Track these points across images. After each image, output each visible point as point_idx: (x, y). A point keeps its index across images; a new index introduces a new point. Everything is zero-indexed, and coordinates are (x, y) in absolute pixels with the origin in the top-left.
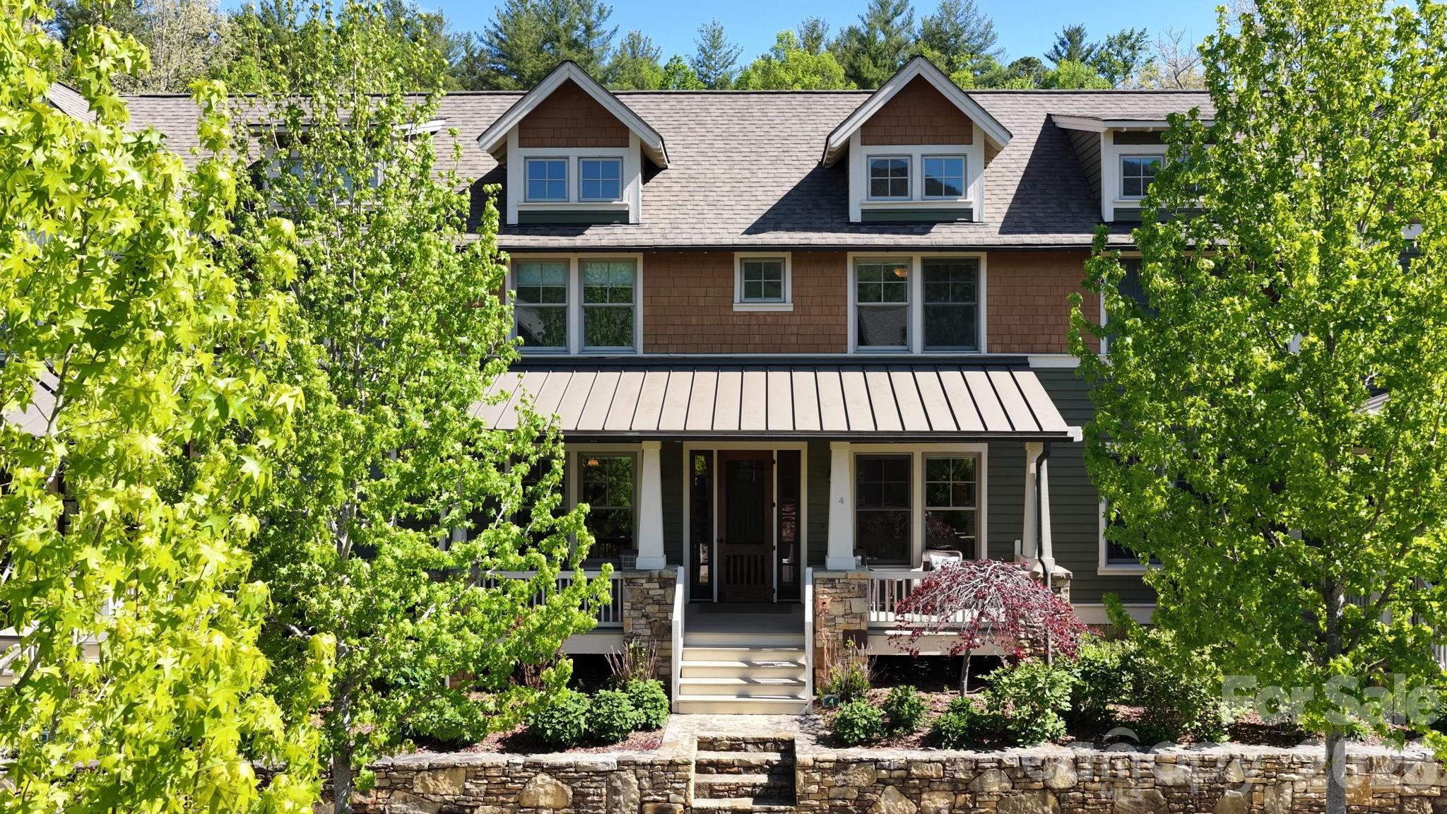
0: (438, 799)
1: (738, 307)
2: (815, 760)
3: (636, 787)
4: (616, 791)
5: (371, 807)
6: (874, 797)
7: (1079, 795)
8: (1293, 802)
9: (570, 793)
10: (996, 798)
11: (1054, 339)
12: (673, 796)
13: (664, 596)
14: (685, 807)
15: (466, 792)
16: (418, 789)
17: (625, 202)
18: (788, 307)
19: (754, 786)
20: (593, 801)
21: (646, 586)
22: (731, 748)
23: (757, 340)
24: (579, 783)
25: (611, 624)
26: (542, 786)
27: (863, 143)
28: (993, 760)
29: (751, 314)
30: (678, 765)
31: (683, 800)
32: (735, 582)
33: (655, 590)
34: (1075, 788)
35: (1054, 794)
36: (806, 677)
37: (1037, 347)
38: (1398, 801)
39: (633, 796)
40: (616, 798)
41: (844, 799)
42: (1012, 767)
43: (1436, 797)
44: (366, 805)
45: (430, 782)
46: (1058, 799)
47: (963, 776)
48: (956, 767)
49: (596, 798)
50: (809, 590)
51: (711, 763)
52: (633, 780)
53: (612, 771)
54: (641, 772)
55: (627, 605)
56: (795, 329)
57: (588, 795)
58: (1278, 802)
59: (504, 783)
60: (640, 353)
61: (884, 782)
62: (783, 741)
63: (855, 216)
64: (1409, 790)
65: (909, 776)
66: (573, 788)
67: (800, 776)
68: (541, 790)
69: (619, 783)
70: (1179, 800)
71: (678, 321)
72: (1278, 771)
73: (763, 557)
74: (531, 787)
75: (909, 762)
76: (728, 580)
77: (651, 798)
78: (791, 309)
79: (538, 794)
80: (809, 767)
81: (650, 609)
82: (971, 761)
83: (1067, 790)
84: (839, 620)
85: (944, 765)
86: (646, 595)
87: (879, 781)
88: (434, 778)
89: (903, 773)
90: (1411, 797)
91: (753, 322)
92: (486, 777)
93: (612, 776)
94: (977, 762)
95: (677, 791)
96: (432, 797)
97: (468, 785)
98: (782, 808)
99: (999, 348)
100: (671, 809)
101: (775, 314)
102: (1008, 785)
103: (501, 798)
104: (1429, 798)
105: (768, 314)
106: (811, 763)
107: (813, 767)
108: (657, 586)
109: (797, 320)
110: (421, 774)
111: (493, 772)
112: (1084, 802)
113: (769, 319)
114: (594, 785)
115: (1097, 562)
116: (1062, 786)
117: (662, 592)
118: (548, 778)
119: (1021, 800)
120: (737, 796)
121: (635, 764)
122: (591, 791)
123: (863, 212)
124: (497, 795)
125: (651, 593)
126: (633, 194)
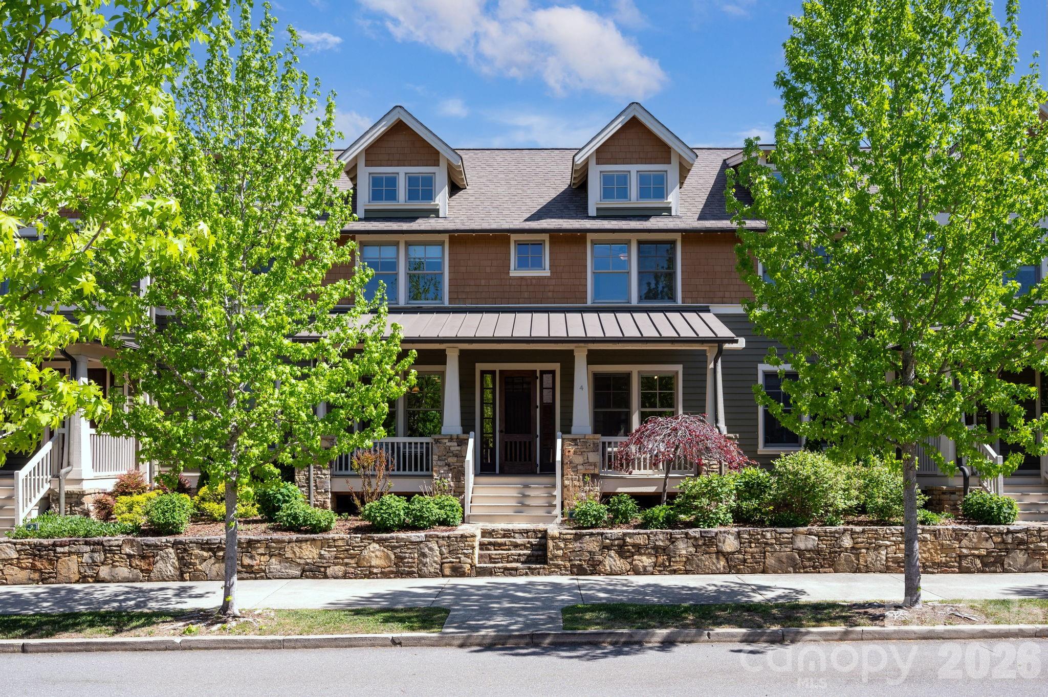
0: (302, 561)
1: (513, 273)
2: (560, 534)
3: (438, 553)
4: (424, 555)
5: (257, 567)
6: (601, 558)
7: (741, 556)
8: (887, 560)
9: (393, 557)
10: (684, 559)
11: (727, 294)
12: (463, 558)
13: (460, 451)
14: (471, 566)
15: (321, 556)
16: (289, 554)
17: (437, 202)
18: (547, 273)
19: (519, 555)
20: (408, 562)
21: (448, 444)
22: (504, 536)
23: (526, 295)
24: (399, 550)
25: (425, 473)
26: (373, 552)
27: (598, 163)
28: (682, 533)
29: (522, 278)
30: (467, 537)
31: (470, 561)
32: (511, 460)
33: (454, 447)
34: (739, 552)
35: (724, 556)
36: (558, 501)
37: (715, 300)
38: (958, 559)
39: (436, 559)
40: (425, 560)
41: (580, 560)
42: (695, 537)
43: (983, 556)
44: (252, 566)
45: (297, 550)
46: (727, 559)
47: (661, 544)
48: (657, 537)
49: (410, 560)
50: (559, 442)
51: (490, 543)
52: (436, 547)
53: (421, 542)
54: (441, 542)
55: (435, 457)
56: (551, 288)
57: (405, 558)
58: (876, 560)
59: (347, 550)
60: (446, 304)
61: (608, 548)
62: (540, 531)
63: (592, 212)
64: (965, 551)
65: (625, 544)
66: (395, 553)
67: (550, 544)
68: (373, 555)
69: (426, 550)
70: (810, 559)
71: (472, 283)
72: (876, 539)
73: (530, 443)
74: (365, 553)
75: (625, 535)
76: (506, 460)
77: (448, 560)
78: (549, 274)
79: (370, 557)
80: (556, 538)
81: (452, 460)
82: (667, 534)
83: (733, 553)
84: (580, 467)
85: (649, 537)
86: (448, 450)
87: (604, 547)
88: (300, 547)
89: (621, 542)
90: (967, 556)
91: (524, 283)
92: (335, 546)
93: (422, 545)
94: (671, 534)
95: (466, 555)
96: (298, 560)
97: (323, 552)
98: (538, 566)
99: (690, 300)
100: (461, 567)
101: (539, 278)
102: (692, 550)
103: (346, 560)
104: (978, 557)
105: (534, 278)
106: (558, 535)
107: (559, 538)
108: (456, 444)
109: (553, 282)
110: (291, 545)
111: (340, 543)
112: (745, 561)
113: (534, 281)
114: (409, 551)
115: (757, 445)
116: (729, 550)
117: (459, 448)
118: (377, 546)
119: (701, 560)
120: (508, 562)
121: (437, 537)
122: (407, 555)
123: (598, 209)
124: (343, 559)
125: (452, 449)
126: (442, 199)
